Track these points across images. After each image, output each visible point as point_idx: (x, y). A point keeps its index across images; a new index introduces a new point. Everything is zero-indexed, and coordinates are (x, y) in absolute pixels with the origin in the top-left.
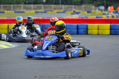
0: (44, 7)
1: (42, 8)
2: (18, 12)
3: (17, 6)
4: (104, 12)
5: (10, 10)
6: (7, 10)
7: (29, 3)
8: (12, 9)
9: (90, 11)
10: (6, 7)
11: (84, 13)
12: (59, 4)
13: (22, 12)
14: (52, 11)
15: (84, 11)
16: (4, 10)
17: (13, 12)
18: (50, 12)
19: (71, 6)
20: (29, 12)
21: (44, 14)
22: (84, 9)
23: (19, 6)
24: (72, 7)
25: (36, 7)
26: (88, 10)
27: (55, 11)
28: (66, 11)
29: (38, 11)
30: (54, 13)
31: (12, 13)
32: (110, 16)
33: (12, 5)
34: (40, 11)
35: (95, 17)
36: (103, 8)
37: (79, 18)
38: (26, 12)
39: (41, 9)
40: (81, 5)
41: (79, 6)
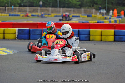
0: (40, 10)
2: (12, 15)
4: (105, 16)
5: (5, 13)
6: (2, 13)
9: (90, 15)
11: (84, 17)
12: (57, 7)
13: (18, 15)
14: (49, 14)
15: (84, 15)
17: (8, 15)
19: (70, 9)
22: (84, 13)
24: (71, 11)
25: (32, 10)
26: (88, 14)
27: (53, 15)
29: (34, 14)
30: (51, 17)
31: (6, 16)
32: (113, 21)
34: (37, 14)
36: (104, 11)
37: (79, 22)
38: (21, 15)
39: (38, 12)
40: (80, 8)
41: (78, 9)
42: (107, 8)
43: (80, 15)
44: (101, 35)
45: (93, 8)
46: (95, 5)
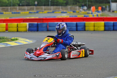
0: (36, 8)
1: (35, 9)
2: (14, 13)
3: (13, 8)
5: (8, 11)
6: (6, 11)
7: (23, 6)
8: (9, 10)
9: (75, 11)
10: (4, 9)
11: (71, 13)
12: (48, 5)
13: (19, 13)
14: (43, 11)
15: (70, 11)
16: (3, 11)
17: (11, 13)
18: (41, 12)
19: (58, 7)
20: (24, 12)
21: (37, 14)
23: (15, 8)
24: (59, 8)
25: (29, 8)
27: (46, 12)
28: (55, 11)
29: (31, 11)
30: (45, 13)
33: (9, 7)
34: (33, 11)
35: (83, 16)
37: (70, 17)
38: (22, 12)
40: (66, 6)
41: (65, 7)
42: (87, 5)
43: (67, 11)
44: (94, 26)
45: (76, 5)
46: (78, 3)
